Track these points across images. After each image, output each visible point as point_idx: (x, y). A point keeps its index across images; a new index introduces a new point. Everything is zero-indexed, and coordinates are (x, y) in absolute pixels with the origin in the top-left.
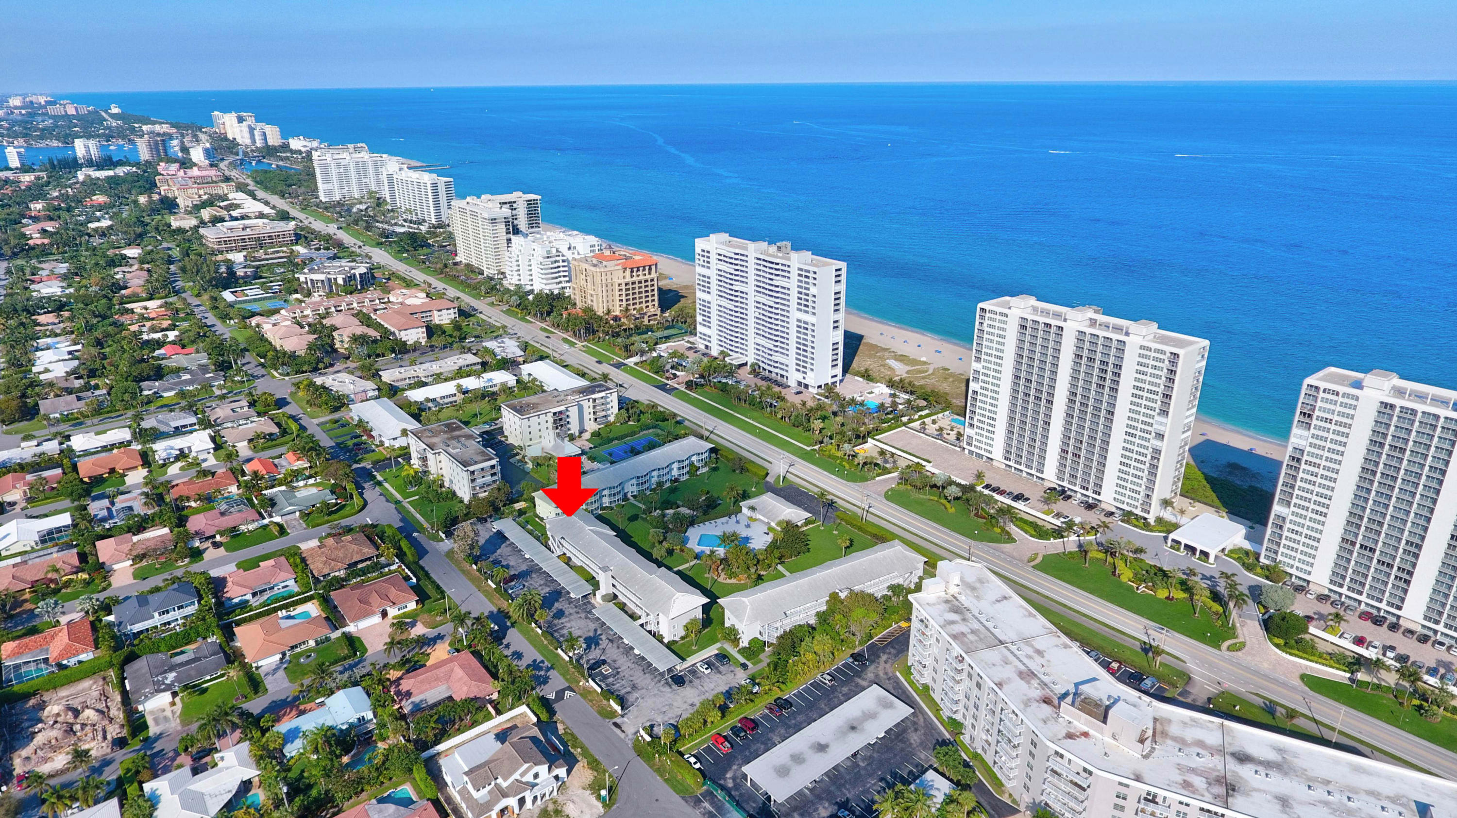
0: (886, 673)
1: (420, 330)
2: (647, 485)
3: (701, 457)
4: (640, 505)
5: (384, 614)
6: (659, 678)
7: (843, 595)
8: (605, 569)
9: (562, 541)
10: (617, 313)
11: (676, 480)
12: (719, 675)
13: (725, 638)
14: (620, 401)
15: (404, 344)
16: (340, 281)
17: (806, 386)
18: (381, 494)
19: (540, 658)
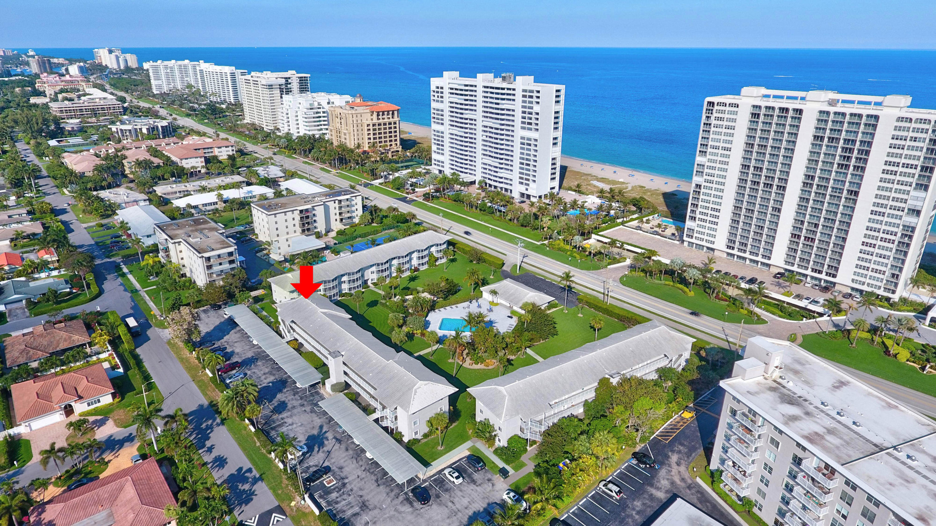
0: (683, 480)
1: (199, 160)
2: (387, 273)
3: (439, 248)
4: (380, 292)
5: (69, 410)
6: (396, 491)
7: (614, 381)
8: (335, 354)
9: (293, 325)
10: (366, 148)
11: (416, 270)
12: (472, 486)
13: (479, 436)
14: (364, 207)
15: (183, 169)
16: (145, 131)
17: (529, 197)
18: (121, 284)
19: (247, 464)
